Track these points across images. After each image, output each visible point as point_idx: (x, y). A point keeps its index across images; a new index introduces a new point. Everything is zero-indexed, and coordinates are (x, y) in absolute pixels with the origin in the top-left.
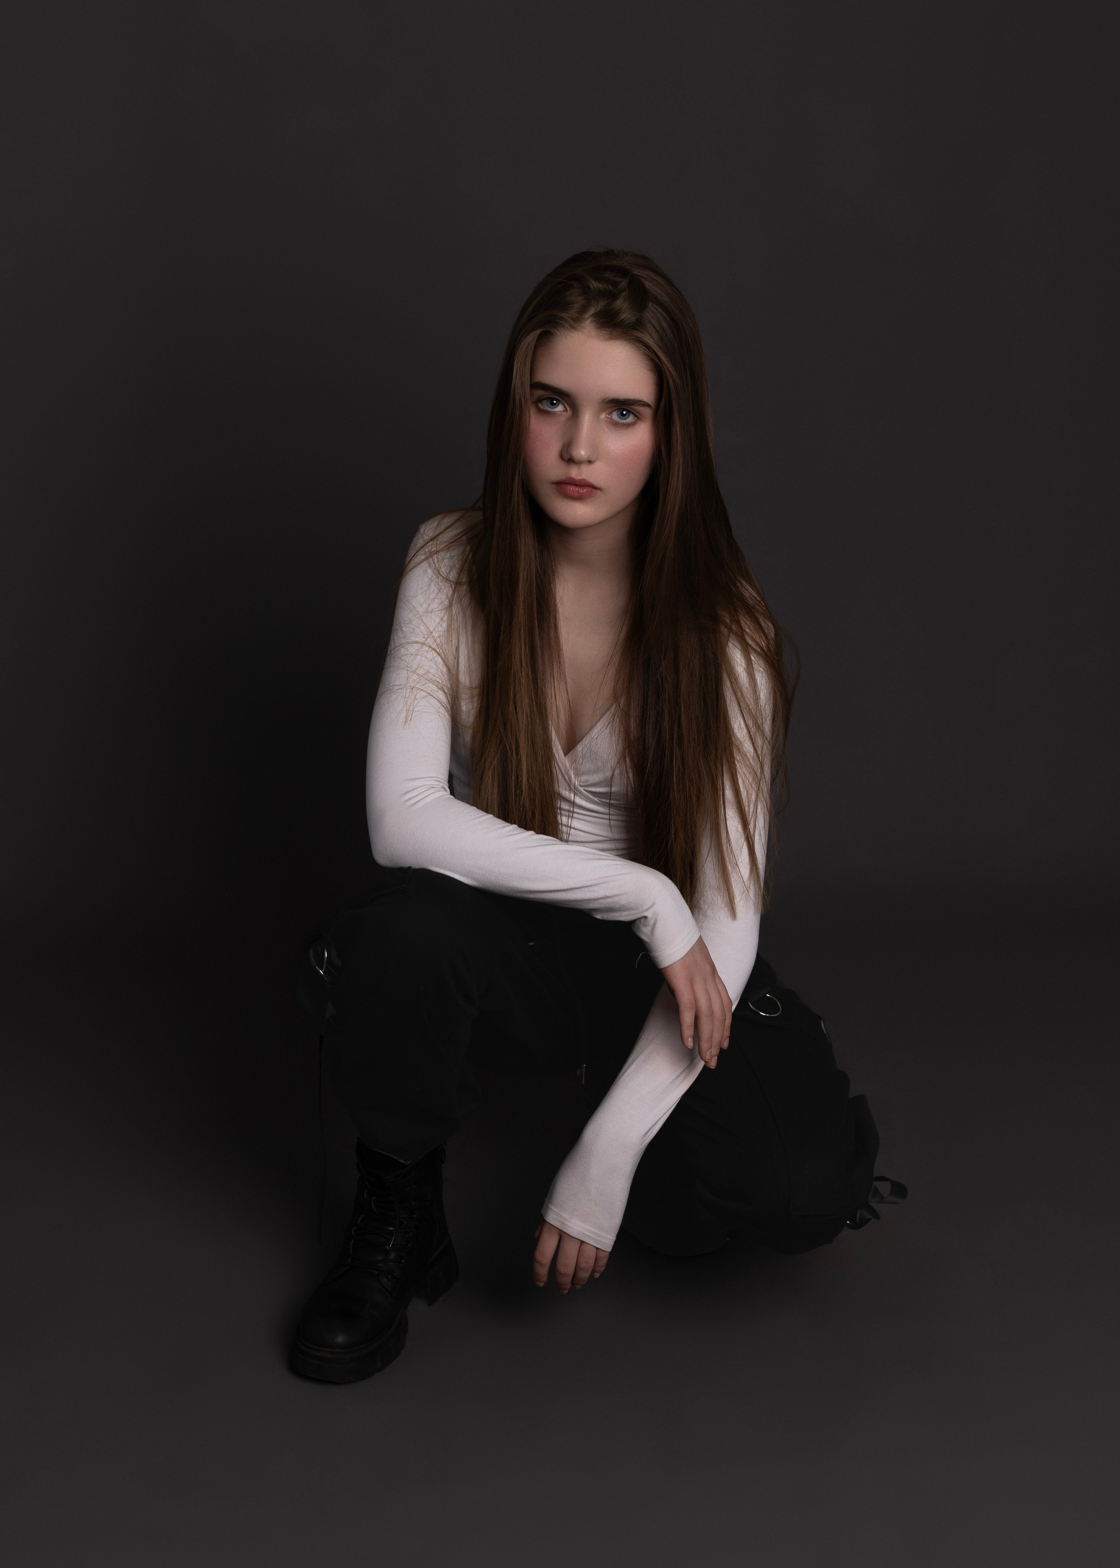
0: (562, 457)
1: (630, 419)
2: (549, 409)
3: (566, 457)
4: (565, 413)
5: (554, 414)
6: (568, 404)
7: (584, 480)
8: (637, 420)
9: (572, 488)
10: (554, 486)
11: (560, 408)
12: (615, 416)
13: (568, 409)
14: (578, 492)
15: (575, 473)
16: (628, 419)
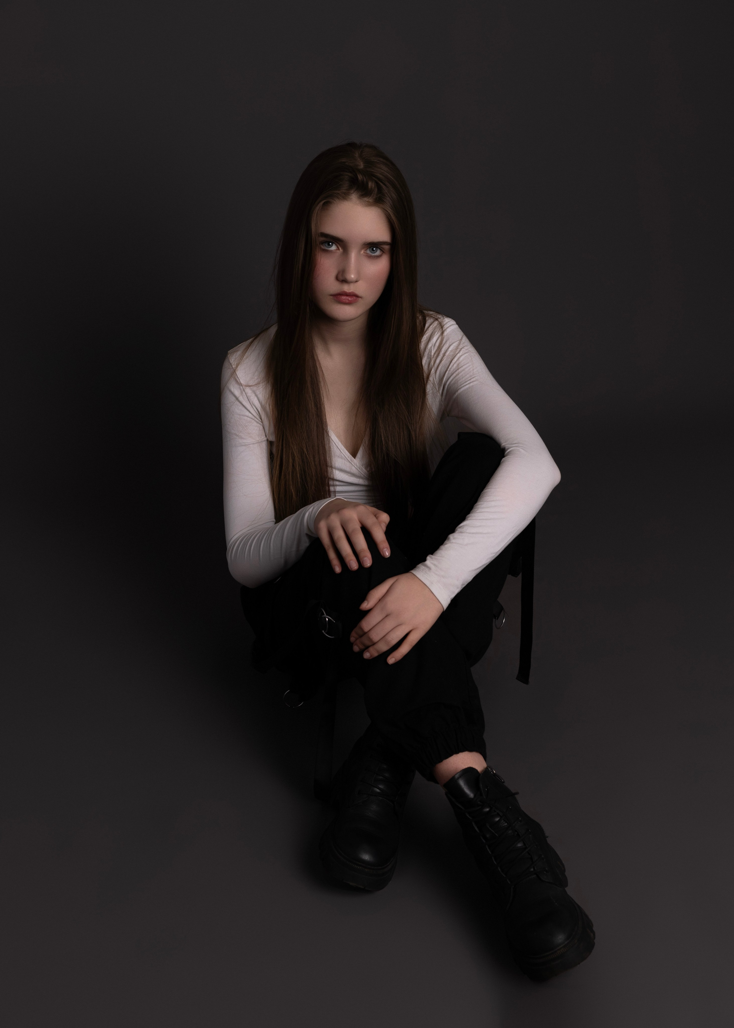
0: (337, 278)
1: (378, 253)
2: (327, 248)
3: (341, 278)
4: (338, 251)
5: (331, 251)
6: (340, 245)
7: (352, 292)
8: (382, 254)
9: (344, 298)
10: (332, 297)
11: (334, 248)
12: (368, 252)
13: (340, 248)
14: (349, 300)
15: (346, 288)
16: (376, 253)
